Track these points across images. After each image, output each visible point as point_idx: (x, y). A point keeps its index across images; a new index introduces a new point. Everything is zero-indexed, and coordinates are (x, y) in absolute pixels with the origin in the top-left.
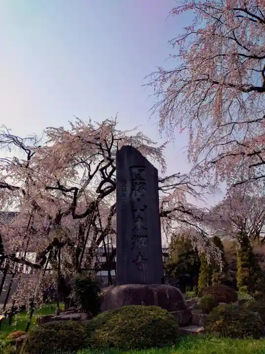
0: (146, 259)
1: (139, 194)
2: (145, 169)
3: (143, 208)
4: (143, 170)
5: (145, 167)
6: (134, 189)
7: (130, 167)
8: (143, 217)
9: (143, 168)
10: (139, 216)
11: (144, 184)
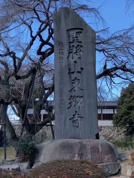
0: (82, 117)
1: (76, 57)
2: (82, 31)
3: (80, 70)
4: (81, 32)
5: (82, 29)
6: (71, 52)
7: (68, 30)
8: (80, 78)
9: (80, 31)
10: (76, 78)
11: (82, 46)
